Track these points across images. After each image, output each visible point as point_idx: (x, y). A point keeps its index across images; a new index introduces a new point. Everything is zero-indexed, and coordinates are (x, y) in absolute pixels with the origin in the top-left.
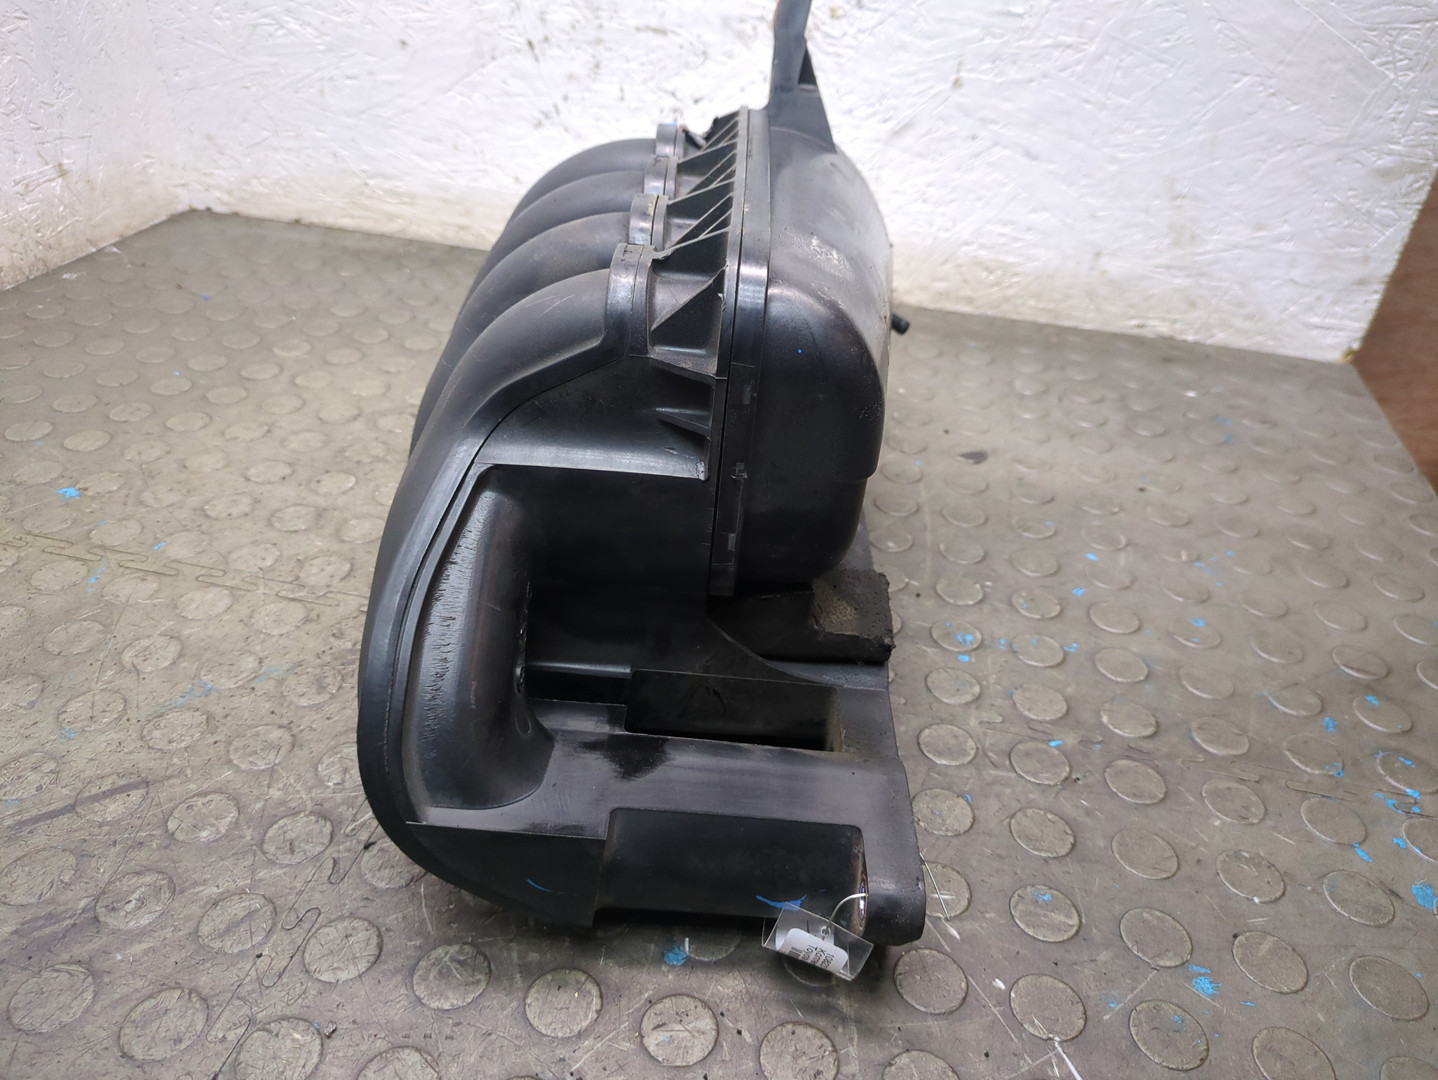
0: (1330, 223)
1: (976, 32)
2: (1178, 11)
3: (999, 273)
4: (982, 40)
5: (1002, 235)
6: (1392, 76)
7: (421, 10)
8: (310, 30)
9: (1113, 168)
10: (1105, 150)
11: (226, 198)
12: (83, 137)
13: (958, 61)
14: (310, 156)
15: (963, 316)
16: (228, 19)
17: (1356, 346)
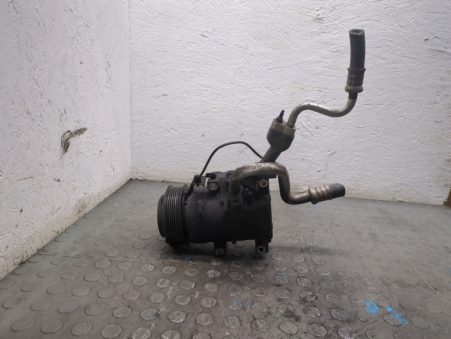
0: (437, 172)
6: (447, 139)
17: (446, 201)
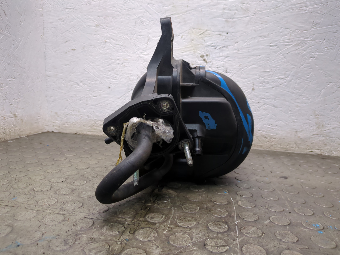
1: (258, 76)
2: (310, 68)
3: (269, 138)
4: (259, 78)
5: (269, 128)
7: (114, 79)
8: (86, 85)
9: (298, 108)
10: (295, 104)
11: (58, 128)
12: (23, 109)
13: (253, 84)
14: (82, 116)
15: (260, 150)
16: (65, 84)
